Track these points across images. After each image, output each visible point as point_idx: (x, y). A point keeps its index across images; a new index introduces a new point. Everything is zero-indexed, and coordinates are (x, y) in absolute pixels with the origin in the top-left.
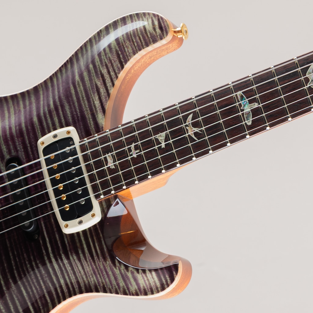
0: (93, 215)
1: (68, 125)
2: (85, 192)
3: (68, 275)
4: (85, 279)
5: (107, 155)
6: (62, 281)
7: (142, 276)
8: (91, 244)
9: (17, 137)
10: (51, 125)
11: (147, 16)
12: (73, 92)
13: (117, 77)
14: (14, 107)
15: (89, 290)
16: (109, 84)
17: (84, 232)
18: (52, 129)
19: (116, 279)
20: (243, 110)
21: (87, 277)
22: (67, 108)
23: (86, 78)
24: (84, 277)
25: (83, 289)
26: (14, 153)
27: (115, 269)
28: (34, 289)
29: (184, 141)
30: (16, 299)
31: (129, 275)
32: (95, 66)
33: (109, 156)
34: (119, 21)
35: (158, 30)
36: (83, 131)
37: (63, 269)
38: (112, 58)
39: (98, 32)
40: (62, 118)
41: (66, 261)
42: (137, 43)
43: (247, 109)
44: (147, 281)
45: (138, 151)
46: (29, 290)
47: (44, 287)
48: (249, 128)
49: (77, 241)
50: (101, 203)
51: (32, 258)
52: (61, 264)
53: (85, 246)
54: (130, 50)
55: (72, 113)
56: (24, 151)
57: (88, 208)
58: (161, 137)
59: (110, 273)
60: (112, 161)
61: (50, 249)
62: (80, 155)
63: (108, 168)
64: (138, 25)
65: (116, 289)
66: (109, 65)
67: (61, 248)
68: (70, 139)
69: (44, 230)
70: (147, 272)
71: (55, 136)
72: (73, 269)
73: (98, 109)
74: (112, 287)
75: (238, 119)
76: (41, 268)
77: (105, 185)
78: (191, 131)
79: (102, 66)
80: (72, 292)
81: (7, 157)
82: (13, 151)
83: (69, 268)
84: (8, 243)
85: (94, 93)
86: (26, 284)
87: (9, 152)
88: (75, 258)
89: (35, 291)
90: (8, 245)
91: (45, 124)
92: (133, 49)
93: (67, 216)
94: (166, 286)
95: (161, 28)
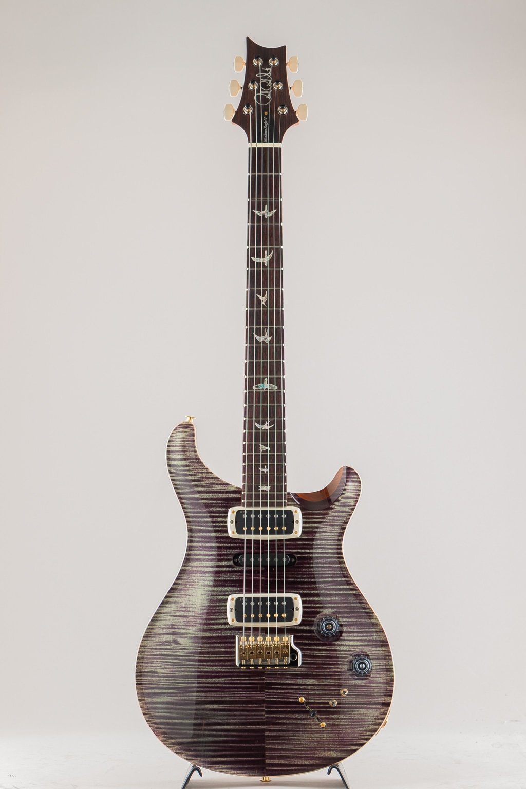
0: (296, 512)
1: (226, 512)
2: (280, 512)
3: (327, 545)
4: (334, 534)
5: (261, 489)
6: (330, 551)
7: (348, 492)
8: (314, 520)
9: (220, 551)
10: (222, 524)
11: (174, 435)
12: (205, 501)
13: (207, 469)
14: (196, 550)
15: (341, 534)
16: (209, 475)
17: (304, 523)
18: (225, 525)
19: (342, 512)
20: (266, 389)
21: (333, 532)
22: (215, 509)
23: (200, 489)
24: (332, 534)
25: (339, 538)
26: (231, 557)
27: (336, 509)
28: (328, 572)
29: (272, 434)
30: (330, 587)
31: (343, 500)
32: (194, 481)
33: (261, 488)
34: (168, 455)
35: (187, 430)
36: (234, 503)
37: (322, 546)
38: (193, 468)
39: (170, 473)
40: (221, 515)
41: (318, 542)
42: (189, 447)
43: (267, 386)
44: (351, 491)
45: (265, 467)
46: (328, 575)
47: (329, 565)
48: (279, 388)
49: (308, 530)
50: (289, 505)
51: (308, 565)
52: (319, 546)
53: (314, 525)
54: (193, 453)
55: (219, 507)
56: (232, 549)
57: (290, 514)
58: (262, 448)
59: (337, 514)
60: (265, 487)
61: (306, 551)
62: (253, 509)
63: (270, 490)
64: (178, 443)
65: (348, 515)
66: (197, 471)
67: (308, 543)
68: (238, 512)
69: (292, 551)
70: (346, 487)
71: (232, 522)
72: (325, 540)
73: (224, 488)
74: (346, 517)
75: (272, 394)
76: (315, 561)
77: (279, 497)
78: (267, 427)
79: (196, 475)
80: (339, 547)
81: (231, 563)
82: (229, 557)
83: (323, 542)
84: (291, 580)
85: (212, 487)
86: (323, 576)
87: (229, 560)
88: (318, 535)
89: (329, 572)
90: (293, 580)
91: (219, 528)
92: (192, 451)
93: (290, 530)
94: (359, 480)
95: (186, 428)
